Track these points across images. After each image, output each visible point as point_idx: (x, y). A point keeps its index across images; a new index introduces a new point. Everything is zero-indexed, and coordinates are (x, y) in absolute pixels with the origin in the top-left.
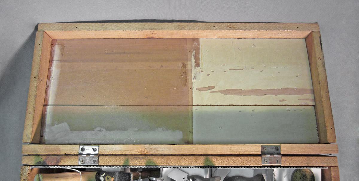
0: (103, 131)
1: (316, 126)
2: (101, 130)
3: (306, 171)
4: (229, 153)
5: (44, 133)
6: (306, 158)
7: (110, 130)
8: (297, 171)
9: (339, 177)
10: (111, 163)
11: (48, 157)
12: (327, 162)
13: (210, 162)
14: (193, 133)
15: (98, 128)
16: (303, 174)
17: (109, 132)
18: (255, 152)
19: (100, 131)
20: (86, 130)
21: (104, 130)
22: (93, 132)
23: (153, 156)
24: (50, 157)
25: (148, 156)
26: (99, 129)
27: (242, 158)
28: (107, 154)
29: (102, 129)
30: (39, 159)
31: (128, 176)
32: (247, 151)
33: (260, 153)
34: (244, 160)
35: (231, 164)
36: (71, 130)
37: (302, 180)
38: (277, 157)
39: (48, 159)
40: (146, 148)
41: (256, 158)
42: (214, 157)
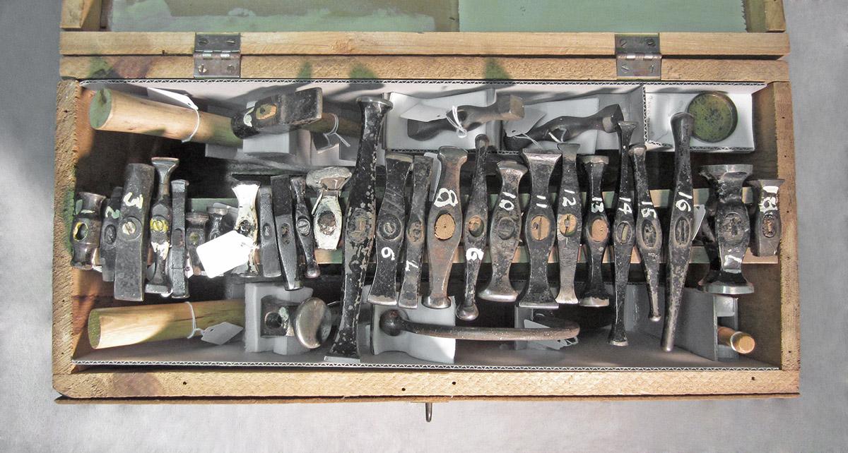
0: (248, 15)
1: (742, 9)
2: (245, 14)
3: (717, 102)
4: (542, 52)
5: (109, 20)
6: (716, 62)
7: (266, 14)
8: (698, 102)
9: (790, 106)
10: (270, 71)
11: (122, 61)
12: (766, 72)
13: (499, 70)
14: (458, 20)
15: (238, 11)
16: (711, 109)
17: (262, 18)
18: (602, 48)
19: (241, 15)
20: (209, 14)
21: (251, 13)
22: (226, 18)
23: (367, 57)
24: (126, 60)
25: (357, 58)
26: (240, 13)
27: (573, 61)
28: (260, 53)
29: (246, 12)
30: (101, 65)
31: (310, 96)
32: (584, 47)
33: (613, 52)
34: (576, 67)
35: (547, 74)
36: (173, 15)
37: (709, 122)
38: (651, 60)
39: (122, 63)
40: (350, 40)
41: (604, 61)
42: (507, 59)
